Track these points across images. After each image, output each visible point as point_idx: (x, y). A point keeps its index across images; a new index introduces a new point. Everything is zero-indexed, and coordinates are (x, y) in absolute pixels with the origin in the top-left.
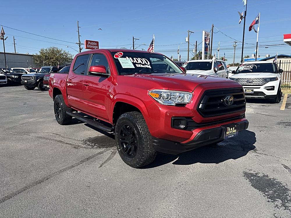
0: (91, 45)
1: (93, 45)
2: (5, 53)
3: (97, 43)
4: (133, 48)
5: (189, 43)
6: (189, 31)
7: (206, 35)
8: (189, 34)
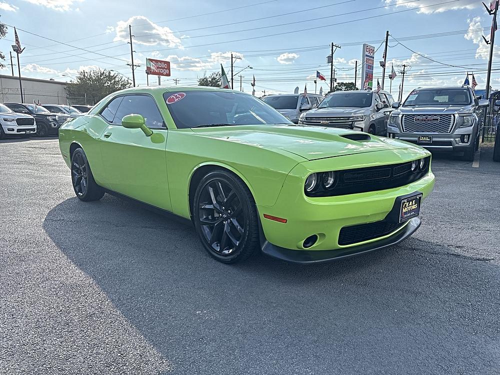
1: (161, 68)
2: (20, 78)
3: (168, 63)
4: (232, 74)
5: (332, 65)
6: (333, 45)
7: (368, 50)
8: (332, 50)
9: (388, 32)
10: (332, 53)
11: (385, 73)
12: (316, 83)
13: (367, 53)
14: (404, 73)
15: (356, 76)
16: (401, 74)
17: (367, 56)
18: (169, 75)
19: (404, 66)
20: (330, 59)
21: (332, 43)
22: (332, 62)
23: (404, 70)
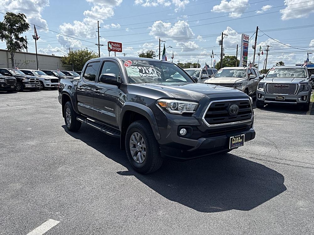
0: (115, 47)
1: (117, 47)
2: (37, 54)
3: (121, 44)
4: (160, 51)
5: (222, 46)
6: (223, 34)
7: (245, 38)
8: (222, 37)
9: (257, 27)
10: (222, 39)
11: (256, 52)
13: (244, 40)
14: (268, 51)
15: (237, 53)
18: (121, 51)
19: (268, 46)
20: (221, 43)
21: (223, 33)
22: (222, 45)
23: (268, 49)
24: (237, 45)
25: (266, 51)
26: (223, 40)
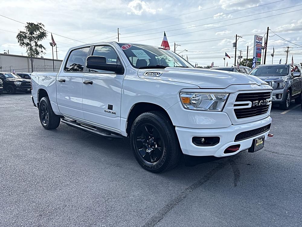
5: (236, 49)
6: (237, 36)
8: (236, 39)
9: (268, 27)
12: (224, 59)
14: (288, 52)
16: (286, 53)
17: (257, 42)
19: (288, 47)
20: (235, 45)
21: (236, 35)
22: (236, 47)
23: (288, 50)
24: (248, 46)
25: (286, 52)
26: (237, 42)
